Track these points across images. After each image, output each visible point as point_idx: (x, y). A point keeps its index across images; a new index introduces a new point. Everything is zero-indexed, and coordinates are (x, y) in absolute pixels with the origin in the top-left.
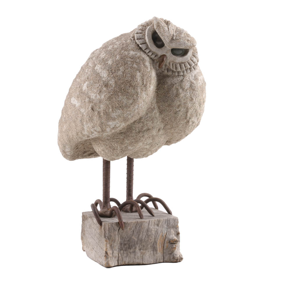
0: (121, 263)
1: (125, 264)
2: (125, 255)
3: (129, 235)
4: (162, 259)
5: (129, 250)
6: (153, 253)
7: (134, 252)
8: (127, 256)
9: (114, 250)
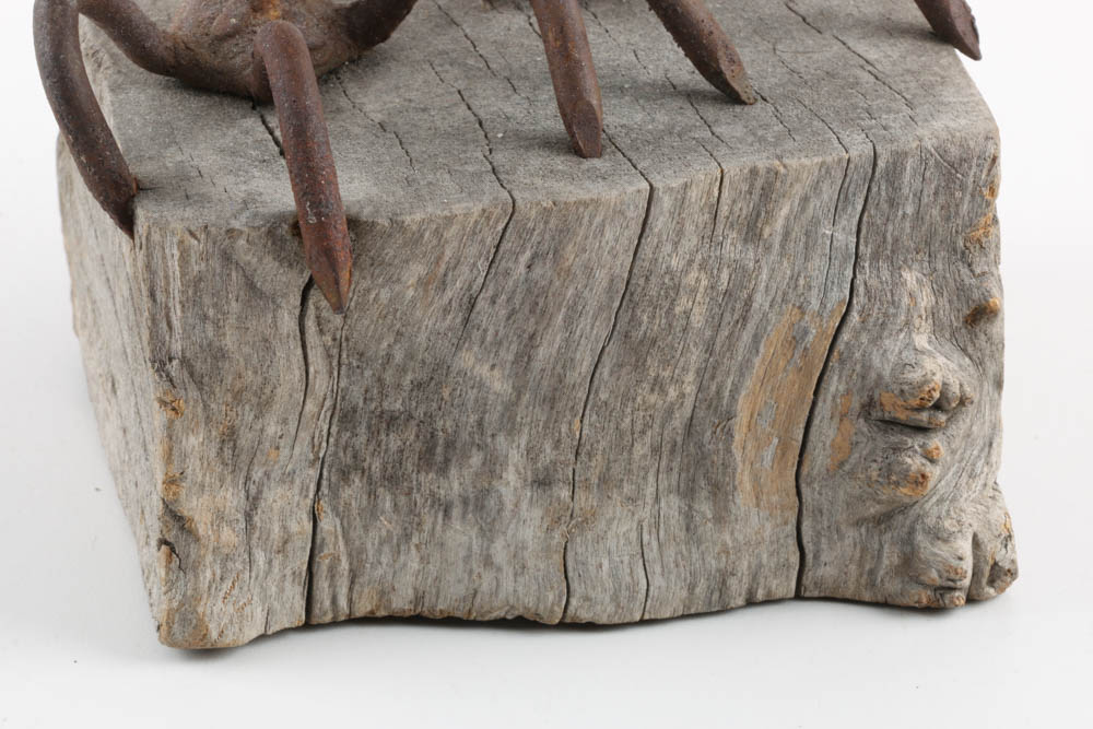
0: (343, 602)
1: (382, 613)
2: (387, 524)
3: (422, 338)
4: (787, 566)
5: (428, 479)
6: (689, 516)
7: (479, 503)
8: (407, 537)
9: (267, 475)
